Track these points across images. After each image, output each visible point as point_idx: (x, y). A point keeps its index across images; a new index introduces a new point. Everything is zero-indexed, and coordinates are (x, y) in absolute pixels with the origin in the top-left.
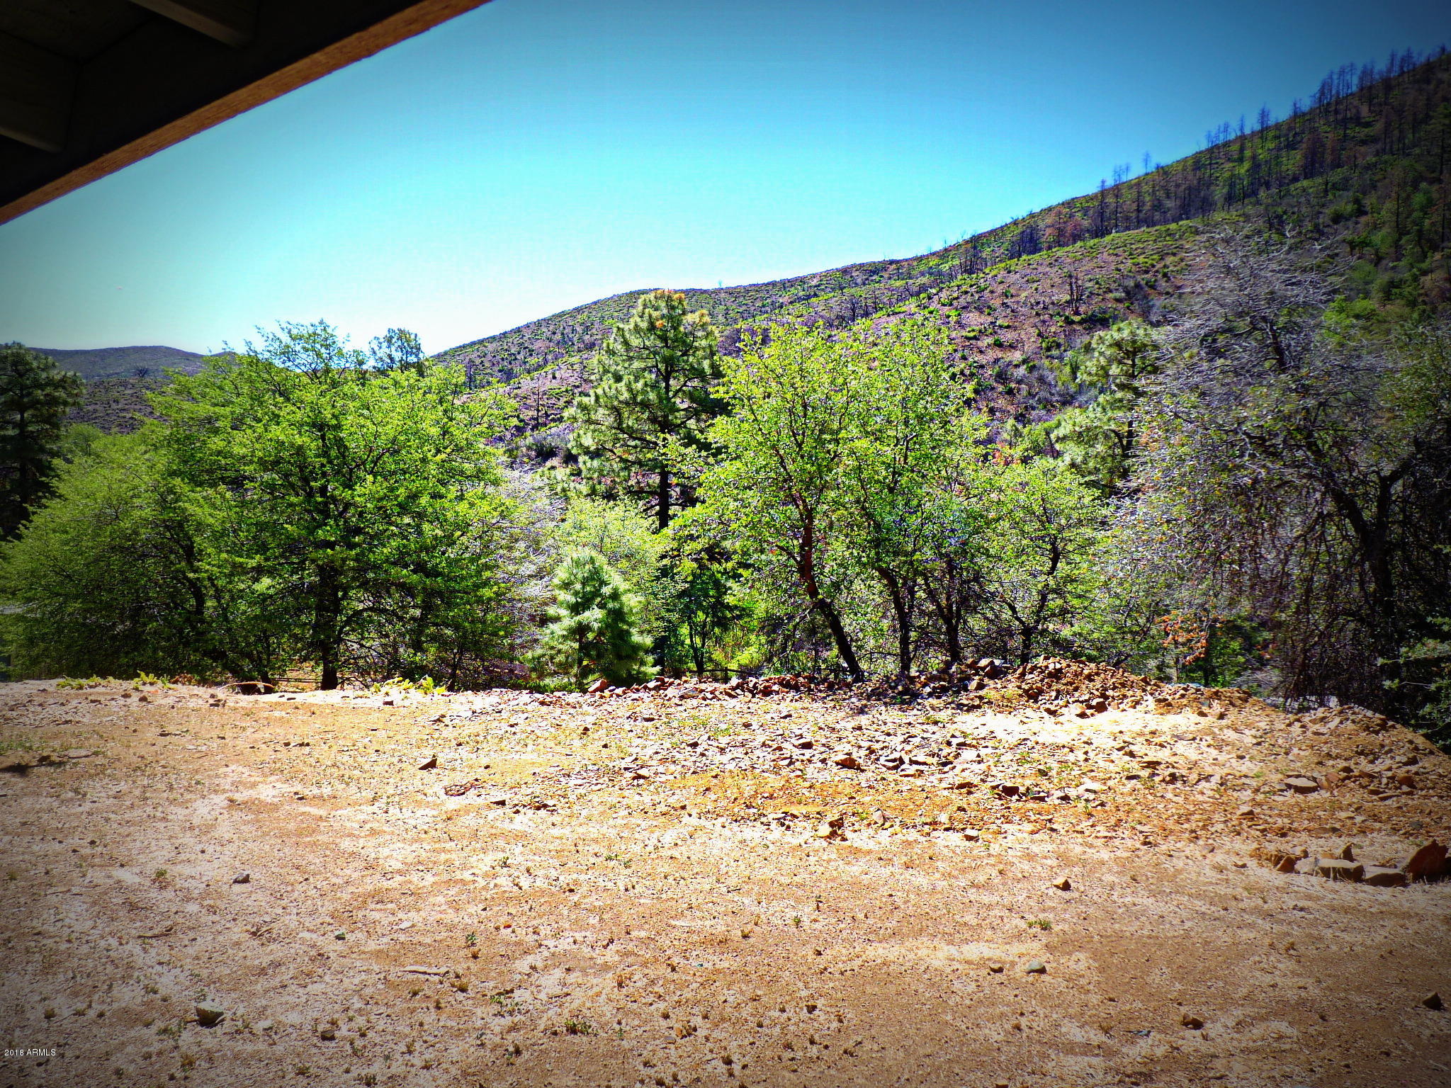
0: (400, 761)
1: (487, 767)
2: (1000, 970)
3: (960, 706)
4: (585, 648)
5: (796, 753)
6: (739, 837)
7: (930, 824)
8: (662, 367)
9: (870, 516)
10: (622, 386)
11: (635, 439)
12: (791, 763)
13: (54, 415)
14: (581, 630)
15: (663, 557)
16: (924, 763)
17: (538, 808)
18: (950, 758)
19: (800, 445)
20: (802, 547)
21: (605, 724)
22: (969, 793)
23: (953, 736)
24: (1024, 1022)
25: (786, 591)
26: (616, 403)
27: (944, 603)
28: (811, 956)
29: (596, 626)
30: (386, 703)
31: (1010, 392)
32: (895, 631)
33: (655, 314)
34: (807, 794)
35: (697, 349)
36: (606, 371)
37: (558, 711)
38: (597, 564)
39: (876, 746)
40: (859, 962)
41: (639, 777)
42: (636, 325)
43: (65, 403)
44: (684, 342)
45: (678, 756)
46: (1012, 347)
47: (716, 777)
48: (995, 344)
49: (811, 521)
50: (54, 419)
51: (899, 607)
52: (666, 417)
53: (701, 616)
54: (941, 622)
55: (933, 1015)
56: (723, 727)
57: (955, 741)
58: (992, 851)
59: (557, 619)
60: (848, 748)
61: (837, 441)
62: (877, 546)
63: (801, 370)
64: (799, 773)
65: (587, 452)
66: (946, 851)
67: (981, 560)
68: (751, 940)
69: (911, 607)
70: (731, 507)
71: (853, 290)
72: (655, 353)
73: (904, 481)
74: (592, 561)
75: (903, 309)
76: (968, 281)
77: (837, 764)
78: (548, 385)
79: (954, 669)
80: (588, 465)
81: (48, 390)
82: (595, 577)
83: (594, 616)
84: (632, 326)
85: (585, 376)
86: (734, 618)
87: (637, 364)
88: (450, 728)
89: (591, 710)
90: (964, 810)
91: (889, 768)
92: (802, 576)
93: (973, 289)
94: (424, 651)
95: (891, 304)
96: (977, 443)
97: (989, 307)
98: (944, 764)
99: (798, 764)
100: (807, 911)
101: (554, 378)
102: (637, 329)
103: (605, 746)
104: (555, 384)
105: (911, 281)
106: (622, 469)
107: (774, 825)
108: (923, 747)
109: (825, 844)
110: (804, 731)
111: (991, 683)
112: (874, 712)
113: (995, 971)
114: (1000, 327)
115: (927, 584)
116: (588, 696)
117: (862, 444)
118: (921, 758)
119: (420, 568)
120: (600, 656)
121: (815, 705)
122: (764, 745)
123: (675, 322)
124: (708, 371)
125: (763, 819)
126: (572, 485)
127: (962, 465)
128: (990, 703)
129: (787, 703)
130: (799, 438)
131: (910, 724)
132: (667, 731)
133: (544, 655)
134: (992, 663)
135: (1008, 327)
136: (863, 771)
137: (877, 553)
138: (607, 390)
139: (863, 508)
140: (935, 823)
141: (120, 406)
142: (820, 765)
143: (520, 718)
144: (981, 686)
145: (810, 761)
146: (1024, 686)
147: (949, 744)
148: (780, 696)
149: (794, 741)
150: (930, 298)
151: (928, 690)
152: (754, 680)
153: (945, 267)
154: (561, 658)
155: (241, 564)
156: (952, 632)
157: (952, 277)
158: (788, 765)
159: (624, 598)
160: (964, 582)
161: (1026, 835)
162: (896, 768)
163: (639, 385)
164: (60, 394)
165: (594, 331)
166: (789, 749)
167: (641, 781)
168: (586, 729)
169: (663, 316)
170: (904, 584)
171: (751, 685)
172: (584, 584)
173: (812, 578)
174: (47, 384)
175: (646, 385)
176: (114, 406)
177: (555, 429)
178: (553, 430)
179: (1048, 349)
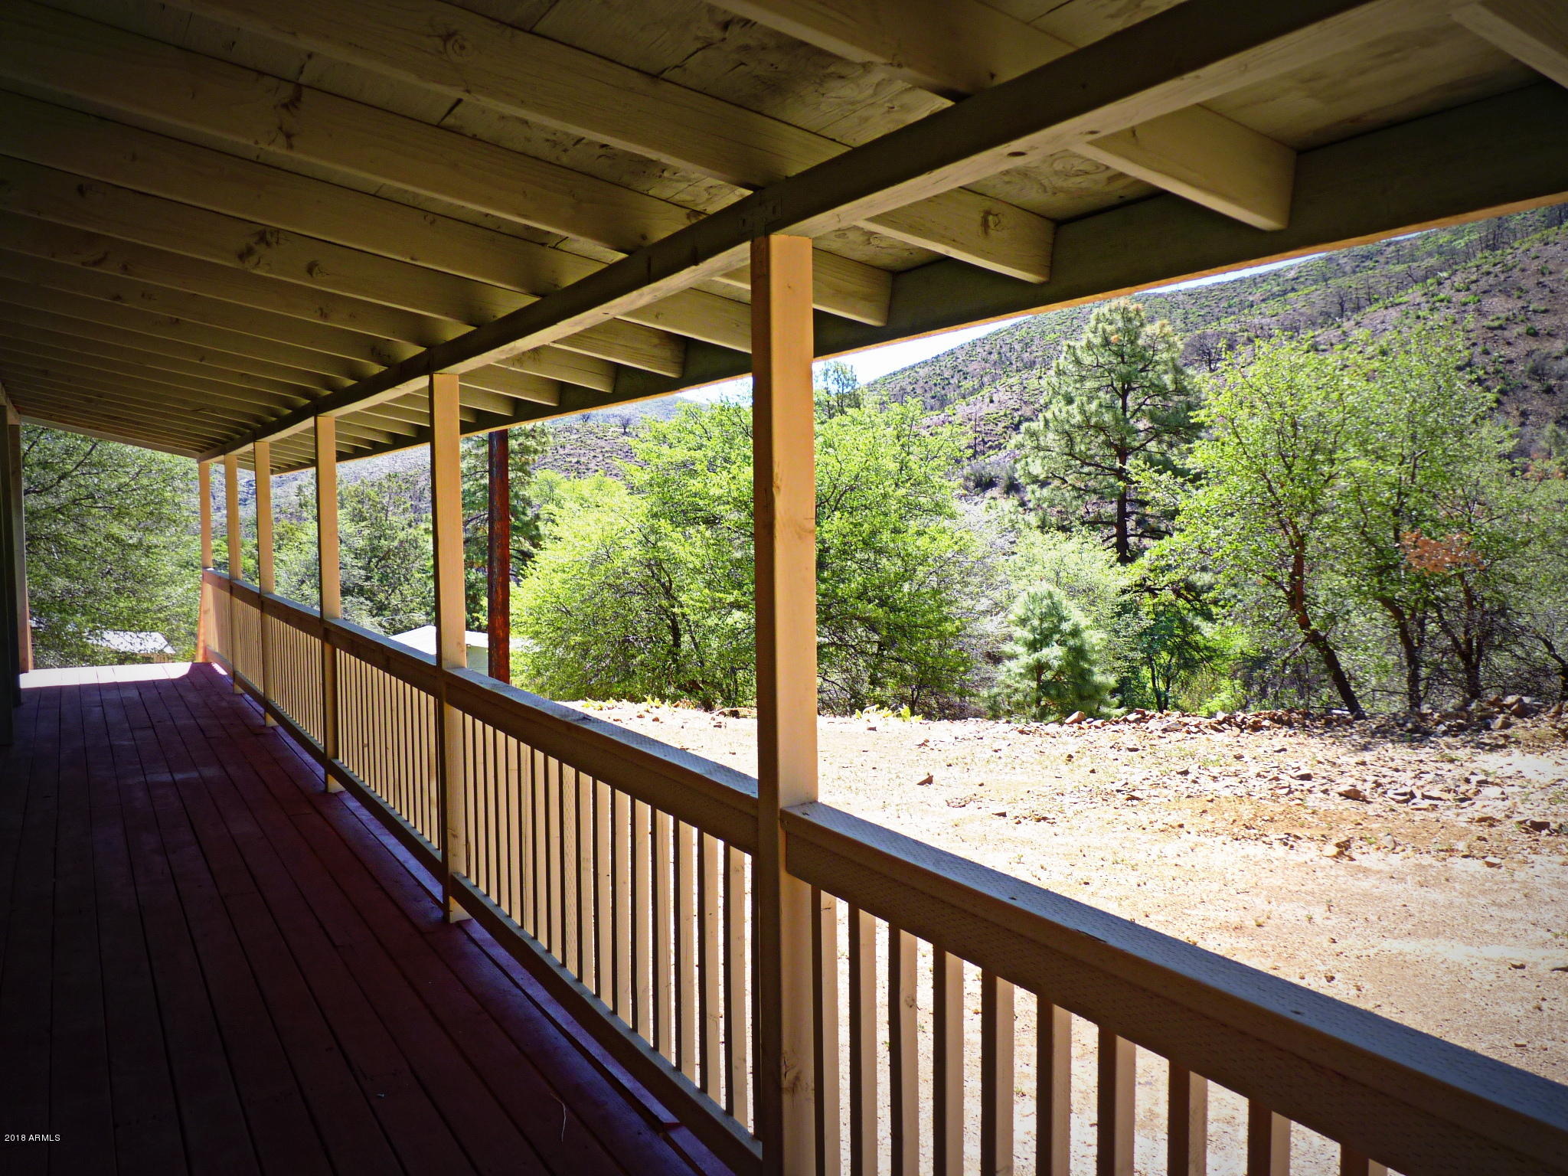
0: (898, 777)
1: (981, 785)
2: (1522, 967)
3: (1480, 746)
4: (1044, 687)
5: (1295, 784)
6: (1243, 853)
7: (1447, 851)
8: (1118, 385)
9: (1371, 542)
10: (1074, 408)
11: (1089, 465)
12: (1290, 792)
13: (527, 463)
14: (1039, 668)
15: (1124, 592)
16: (1440, 799)
17: (1039, 820)
18: (1469, 794)
19: (1289, 467)
20: (1292, 576)
21: (1088, 753)
22: (1491, 826)
23: (1473, 773)
24: (1544, 1005)
25: (1273, 624)
26: (1067, 427)
27: (1461, 638)
28: (1326, 944)
29: (1056, 664)
30: (871, 729)
31: (1549, 390)
32: (1402, 668)
33: (1109, 328)
34: (1310, 819)
35: (1158, 363)
36: (1056, 393)
37: (1038, 740)
38: (1056, 599)
39: (1382, 781)
40: (1376, 950)
41: (1133, 798)
42: (1089, 342)
43: (536, 452)
44: (1143, 358)
45: (1168, 782)
46: (1551, 335)
47: (1212, 801)
48: (1527, 333)
49: (1303, 548)
50: (528, 468)
51: (1406, 640)
52: (1123, 439)
53: (1165, 657)
54: (1457, 659)
55: (1452, 993)
56: (1214, 758)
57: (1474, 779)
58: (1515, 878)
59: (1012, 657)
60: (1352, 781)
61: (1332, 462)
62: (1380, 574)
63: (1290, 387)
64: (1299, 802)
65: (1035, 480)
66: (1464, 875)
67: (1507, 588)
68: (1266, 929)
69: (1421, 641)
70: (1213, 536)
71: (1340, 281)
72: (1110, 371)
73: (1411, 502)
74: (1050, 595)
75: (1405, 299)
76: (1491, 259)
77: (1341, 794)
78: (985, 410)
79: (1473, 706)
80: (1038, 495)
81: (521, 440)
82: (1055, 613)
83: (1053, 654)
84: (1084, 343)
85: (1026, 398)
86: (1202, 659)
87: (1090, 384)
88: (936, 751)
89: (1071, 739)
90: (1485, 839)
91: (1398, 802)
92: (1292, 608)
93: (1498, 268)
94: (883, 686)
95: (1389, 294)
96: (1501, 457)
97: (1520, 289)
98: (1462, 800)
99: (1297, 794)
100: (1319, 912)
101: (992, 401)
102: (1090, 346)
103: (1093, 771)
104: (992, 408)
105: (1415, 265)
106: (1075, 498)
107: (1276, 844)
108: (1437, 782)
109: (1332, 862)
110: (1301, 764)
111: (1519, 721)
112: (1380, 749)
113: (1516, 967)
114: (1535, 311)
115: (1441, 616)
116: (1065, 727)
117: (1361, 464)
118: (1435, 793)
119: (882, 603)
120: (1060, 695)
121: (1311, 741)
122: (1259, 775)
123: (1133, 336)
124: (1171, 387)
125: (1266, 839)
126: (1020, 517)
127: (1483, 482)
128: (1517, 742)
129: (1281, 737)
130: (1289, 460)
131: (1421, 761)
132: (1154, 760)
133: (999, 694)
134: (1521, 700)
135: (1546, 311)
136: (1369, 802)
137: (1380, 582)
138: (1057, 413)
139: (1363, 533)
140: (1453, 850)
141: (566, 451)
142: (1322, 795)
143: (1002, 745)
144: (1506, 725)
145: (1310, 791)
146: (1559, 725)
147: (1468, 781)
148: (1272, 732)
149: (1291, 772)
150: (1440, 284)
151: (1442, 728)
152: (1242, 715)
153: (1460, 244)
154: (1018, 697)
155: (720, 599)
156: (1472, 669)
157: (1468, 256)
158: (1287, 794)
159: (1086, 635)
160: (1486, 613)
161: (1556, 866)
162: (1406, 801)
163: (1094, 406)
164: (531, 443)
165: (1034, 348)
166: (1285, 780)
167: (1135, 802)
168: (1070, 756)
169: (1118, 330)
170: (1413, 616)
171: (1239, 720)
172: (1041, 620)
173: (1304, 610)
174: (519, 435)
175: (1101, 406)
176: (561, 451)
177: (994, 457)
178: (993, 458)
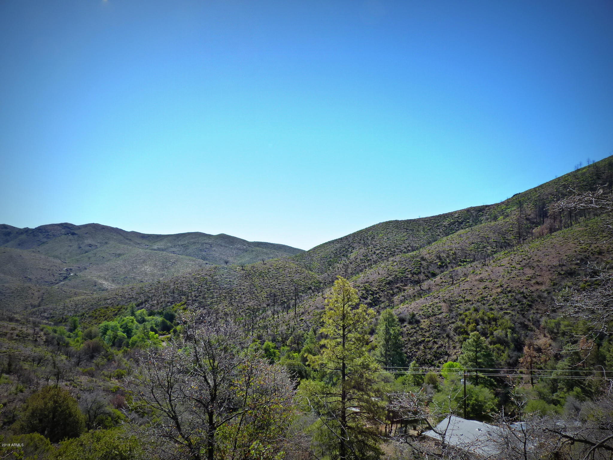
46: (542, 284)
97: (533, 266)
114: (537, 275)
179: (554, 285)
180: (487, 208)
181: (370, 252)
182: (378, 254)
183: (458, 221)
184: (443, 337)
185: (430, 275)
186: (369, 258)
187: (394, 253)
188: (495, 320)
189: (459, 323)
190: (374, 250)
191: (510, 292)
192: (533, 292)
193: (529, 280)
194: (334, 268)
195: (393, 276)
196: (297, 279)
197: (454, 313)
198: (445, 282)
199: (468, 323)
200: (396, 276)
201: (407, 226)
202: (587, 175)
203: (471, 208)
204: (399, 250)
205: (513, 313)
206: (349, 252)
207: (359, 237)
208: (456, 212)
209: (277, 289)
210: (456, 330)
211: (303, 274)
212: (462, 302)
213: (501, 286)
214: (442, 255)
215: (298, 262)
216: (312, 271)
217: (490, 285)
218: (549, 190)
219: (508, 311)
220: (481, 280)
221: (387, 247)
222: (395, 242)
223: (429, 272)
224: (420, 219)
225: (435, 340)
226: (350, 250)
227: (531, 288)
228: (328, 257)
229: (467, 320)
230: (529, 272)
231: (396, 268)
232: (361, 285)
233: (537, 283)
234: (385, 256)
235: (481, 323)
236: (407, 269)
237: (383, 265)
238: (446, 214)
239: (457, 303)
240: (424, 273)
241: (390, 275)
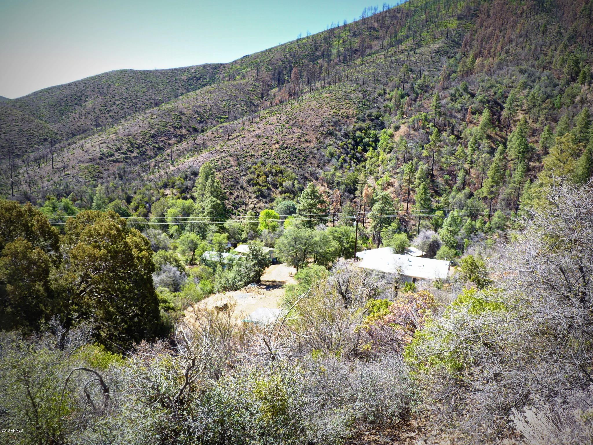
46: (311, 142)
179: (319, 143)
180: (222, 66)
181: (110, 103)
182: (118, 105)
183: (195, 77)
184: (238, 188)
185: (191, 130)
186: (108, 109)
187: (137, 104)
188: (281, 172)
189: (252, 176)
190: (113, 100)
191: (286, 148)
192: (304, 149)
193: (299, 138)
194: (69, 117)
195: (156, 130)
196: (28, 128)
197: (243, 167)
198: (218, 137)
199: (258, 175)
200: (159, 129)
201: (145, 77)
202: (308, 45)
203: (207, 65)
204: (141, 103)
205: (293, 166)
206: (83, 101)
207: (92, 85)
208: (192, 67)
209: (3, 139)
210: (249, 181)
211: (33, 123)
212: (247, 156)
213: (278, 143)
214: (199, 110)
215: (22, 109)
216: (41, 119)
217: (267, 141)
218: (278, 56)
219: (290, 165)
220: (258, 137)
221: (127, 98)
222: (135, 93)
223: (190, 127)
224: (157, 70)
225: (231, 191)
226: (83, 98)
227: (303, 145)
228: (58, 105)
229: (257, 172)
230: (298, 131)
231: (157, 121)
232: (125, 138)
233: (307, 141)
234: (127, 108)
235: (270, 175)
236: (168, 123)
237: (141, 117)
238: (183, 69)
239: (244, 158)
240: (185, 127)
241: (153, 129)
